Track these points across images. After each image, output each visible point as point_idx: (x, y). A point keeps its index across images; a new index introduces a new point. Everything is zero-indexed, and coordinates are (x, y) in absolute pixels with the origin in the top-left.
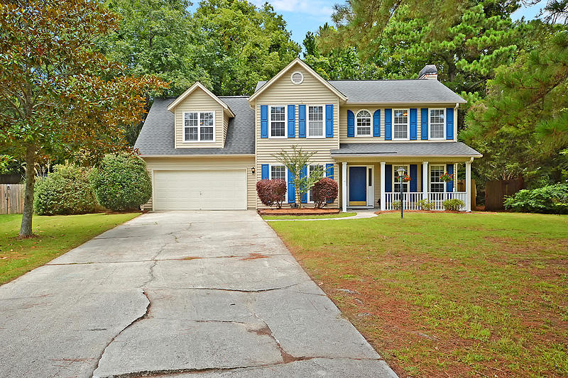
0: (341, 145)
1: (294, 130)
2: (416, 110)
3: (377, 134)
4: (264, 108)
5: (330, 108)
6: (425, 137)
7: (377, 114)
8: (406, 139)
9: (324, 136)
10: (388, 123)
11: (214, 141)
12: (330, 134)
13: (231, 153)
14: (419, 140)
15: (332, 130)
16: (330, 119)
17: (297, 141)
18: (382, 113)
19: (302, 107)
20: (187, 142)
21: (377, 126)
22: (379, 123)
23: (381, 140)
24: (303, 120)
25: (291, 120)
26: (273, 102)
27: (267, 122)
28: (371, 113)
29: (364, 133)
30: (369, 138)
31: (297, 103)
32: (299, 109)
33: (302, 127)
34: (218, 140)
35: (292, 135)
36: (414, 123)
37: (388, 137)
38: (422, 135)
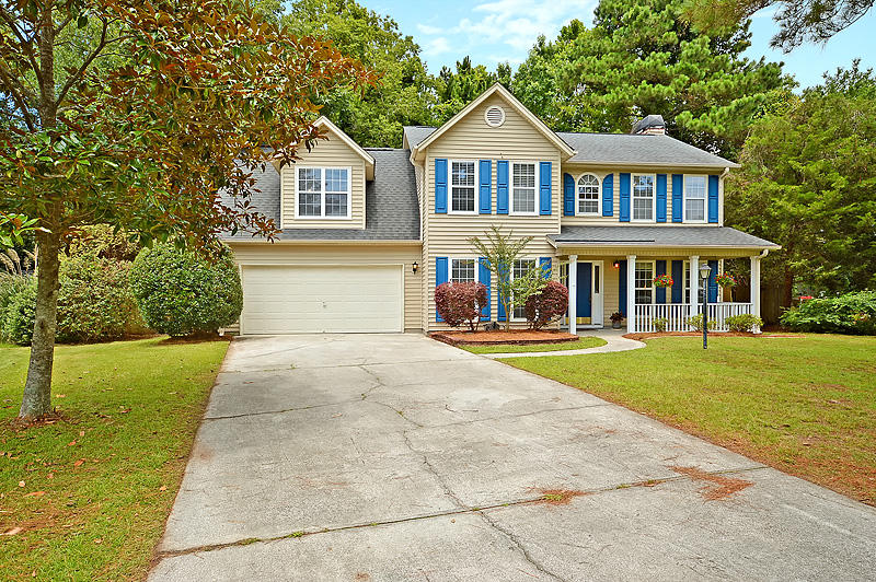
0: (563, 228)
1: (490, 202)
2: (665, 176)
3: (608, 213)
4: (441, 164)
5: (546, 167)
6: (677, 218)
7: (608, 181)
8: (650, 221)
9: (537, 212)
10: (625, 195)
11: (349, 217)
12: (546, 210)
13: (379, 238)
14: (669, 224)
15: (550, 203)
16: (546, 185)
17: (494, 218)
18: (616, 180)
19: (503, 164)
20: (301, 217)
21: (608, 199)
22: (612, 195)
23: (614, 221)
24: (503, 186)
25: (485, 185)
26: (454, 153)
27: (446, 187)
28: (600, 179)
29: (588, 210)
30: (596, 218)
31: (494, 157)
32: (498, 168)
33: (503, 196)
34: (355, 216)
35: (485, 210)
36: (662, 196)
37: (624, 217)
38: (673, 215)
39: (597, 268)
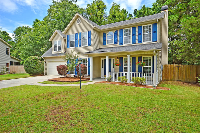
2: (135, 27)
3: (116, 43)
4: (68, 36)
5: (90, 33)
6: (140, 41)
7: (116, 33)
8: (130, 44)
9: (87, 45)
10: (121, 36)
11: (61, 50)
12: (90, 44)
14: (137, 44)
15: (91, 42)
16: (90, 37)
18: (119, 32)
21: (116, 38)
23: (118, 45)
24: (80, 39)
25: (76, 40)
26: (70, 33)
27: (69, 41)
28: (113, 32)
29: (110, 43)
30: (112, 45)
32: (79, 35)
33: (80, 42)
35: (77, 46)
36: (134, 35)
37: (121, 43)
38: (138, 41)
39: (113, 60)
